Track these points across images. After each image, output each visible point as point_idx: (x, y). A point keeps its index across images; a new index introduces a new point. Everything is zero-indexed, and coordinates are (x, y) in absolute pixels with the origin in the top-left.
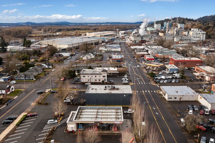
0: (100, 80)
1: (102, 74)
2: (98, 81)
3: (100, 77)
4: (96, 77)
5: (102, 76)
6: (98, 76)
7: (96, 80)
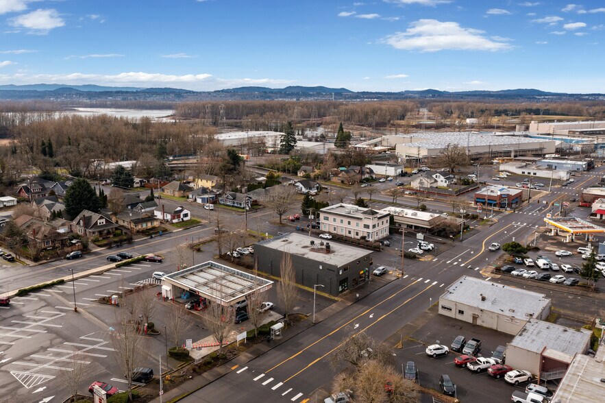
0: (357, 234)
1: (361, 219)
2: (353, 235)
3: (357, 225)
4: (349, 223)
5: (361, 224)
6: (353, 222)
7: (350, 232)
